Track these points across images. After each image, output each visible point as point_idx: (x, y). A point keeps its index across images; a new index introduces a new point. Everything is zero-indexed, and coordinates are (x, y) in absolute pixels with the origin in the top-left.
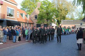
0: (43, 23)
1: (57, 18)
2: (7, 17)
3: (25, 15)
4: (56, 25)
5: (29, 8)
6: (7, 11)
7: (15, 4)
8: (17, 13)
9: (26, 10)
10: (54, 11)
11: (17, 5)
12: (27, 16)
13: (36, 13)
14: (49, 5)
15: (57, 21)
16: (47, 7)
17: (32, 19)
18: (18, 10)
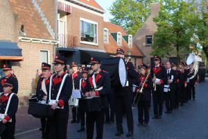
0: (168, 54)
1: (203, 42)
2: (81, 42)
3: (123, 37)
4: (200, 60)
5: (130, 18)
6: (81, 29)
7: (99, 12)
8: (105, 32)
9: (124, 23)
10: (194, 23)
11: (102, 13)
12: (126, 38)
13: (149, 30)
14: (180, 9)
15: (201, 47)
16: (177, 15)
17: (140, 46)
18: (105, 24)
